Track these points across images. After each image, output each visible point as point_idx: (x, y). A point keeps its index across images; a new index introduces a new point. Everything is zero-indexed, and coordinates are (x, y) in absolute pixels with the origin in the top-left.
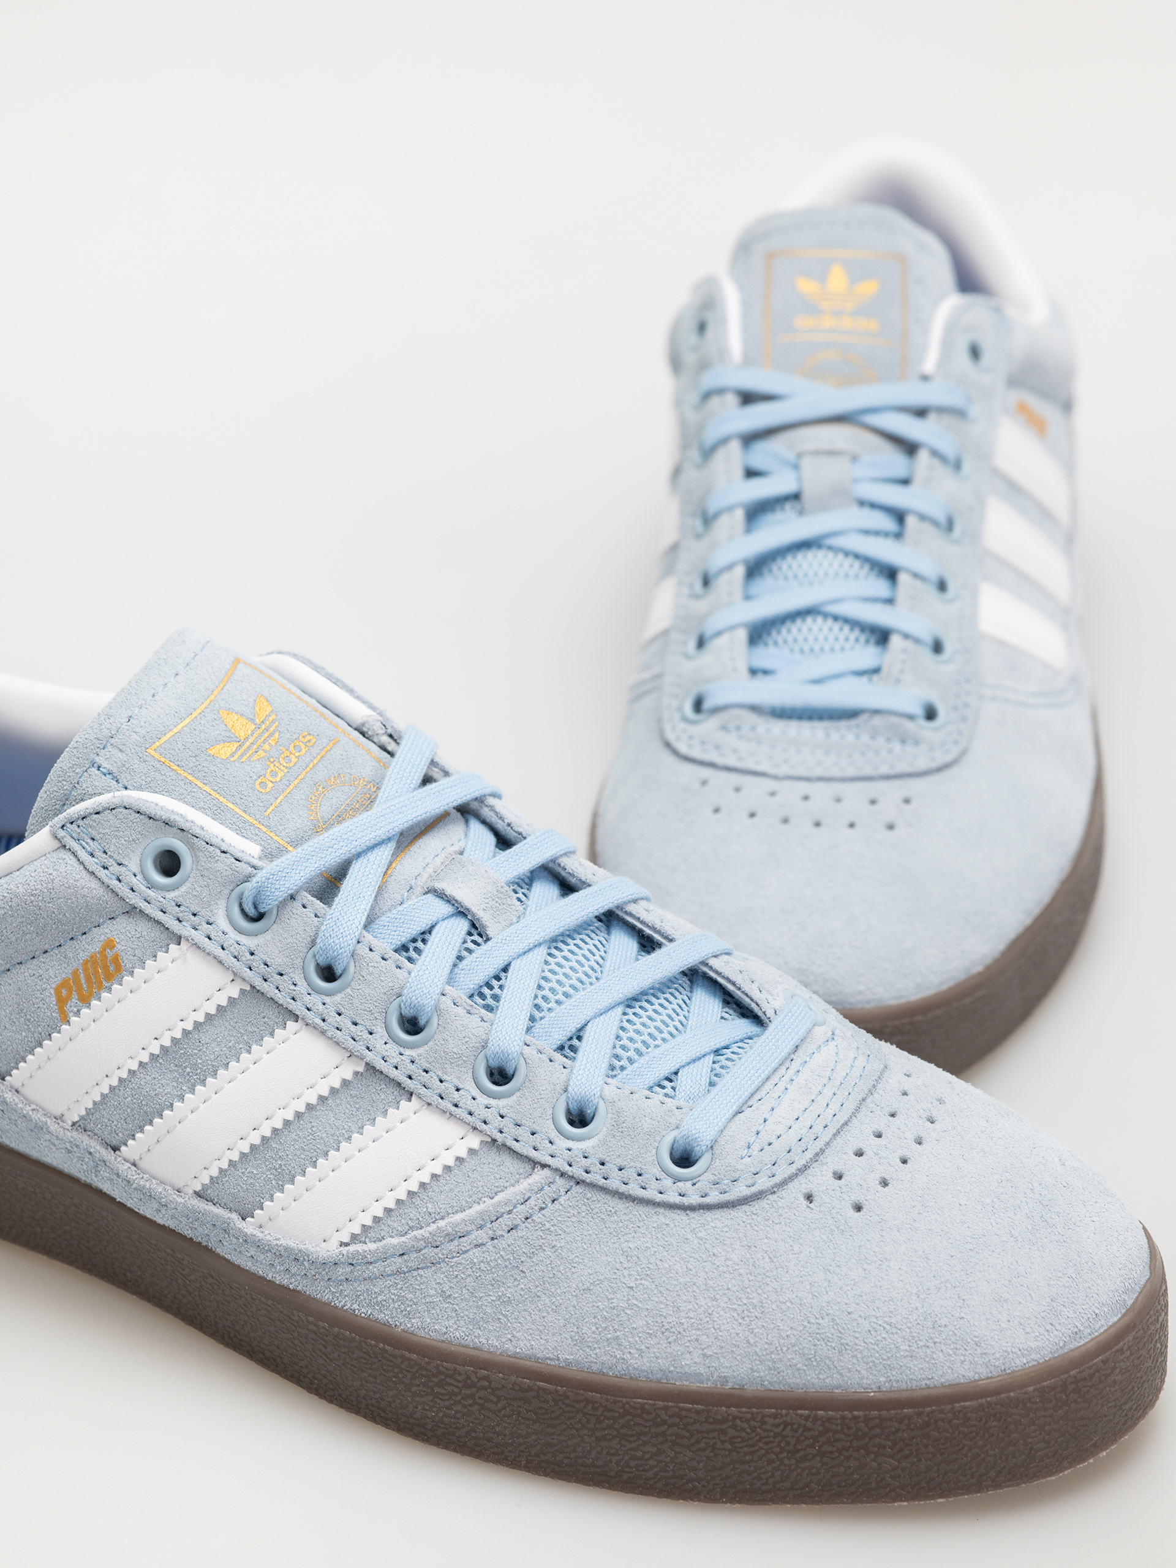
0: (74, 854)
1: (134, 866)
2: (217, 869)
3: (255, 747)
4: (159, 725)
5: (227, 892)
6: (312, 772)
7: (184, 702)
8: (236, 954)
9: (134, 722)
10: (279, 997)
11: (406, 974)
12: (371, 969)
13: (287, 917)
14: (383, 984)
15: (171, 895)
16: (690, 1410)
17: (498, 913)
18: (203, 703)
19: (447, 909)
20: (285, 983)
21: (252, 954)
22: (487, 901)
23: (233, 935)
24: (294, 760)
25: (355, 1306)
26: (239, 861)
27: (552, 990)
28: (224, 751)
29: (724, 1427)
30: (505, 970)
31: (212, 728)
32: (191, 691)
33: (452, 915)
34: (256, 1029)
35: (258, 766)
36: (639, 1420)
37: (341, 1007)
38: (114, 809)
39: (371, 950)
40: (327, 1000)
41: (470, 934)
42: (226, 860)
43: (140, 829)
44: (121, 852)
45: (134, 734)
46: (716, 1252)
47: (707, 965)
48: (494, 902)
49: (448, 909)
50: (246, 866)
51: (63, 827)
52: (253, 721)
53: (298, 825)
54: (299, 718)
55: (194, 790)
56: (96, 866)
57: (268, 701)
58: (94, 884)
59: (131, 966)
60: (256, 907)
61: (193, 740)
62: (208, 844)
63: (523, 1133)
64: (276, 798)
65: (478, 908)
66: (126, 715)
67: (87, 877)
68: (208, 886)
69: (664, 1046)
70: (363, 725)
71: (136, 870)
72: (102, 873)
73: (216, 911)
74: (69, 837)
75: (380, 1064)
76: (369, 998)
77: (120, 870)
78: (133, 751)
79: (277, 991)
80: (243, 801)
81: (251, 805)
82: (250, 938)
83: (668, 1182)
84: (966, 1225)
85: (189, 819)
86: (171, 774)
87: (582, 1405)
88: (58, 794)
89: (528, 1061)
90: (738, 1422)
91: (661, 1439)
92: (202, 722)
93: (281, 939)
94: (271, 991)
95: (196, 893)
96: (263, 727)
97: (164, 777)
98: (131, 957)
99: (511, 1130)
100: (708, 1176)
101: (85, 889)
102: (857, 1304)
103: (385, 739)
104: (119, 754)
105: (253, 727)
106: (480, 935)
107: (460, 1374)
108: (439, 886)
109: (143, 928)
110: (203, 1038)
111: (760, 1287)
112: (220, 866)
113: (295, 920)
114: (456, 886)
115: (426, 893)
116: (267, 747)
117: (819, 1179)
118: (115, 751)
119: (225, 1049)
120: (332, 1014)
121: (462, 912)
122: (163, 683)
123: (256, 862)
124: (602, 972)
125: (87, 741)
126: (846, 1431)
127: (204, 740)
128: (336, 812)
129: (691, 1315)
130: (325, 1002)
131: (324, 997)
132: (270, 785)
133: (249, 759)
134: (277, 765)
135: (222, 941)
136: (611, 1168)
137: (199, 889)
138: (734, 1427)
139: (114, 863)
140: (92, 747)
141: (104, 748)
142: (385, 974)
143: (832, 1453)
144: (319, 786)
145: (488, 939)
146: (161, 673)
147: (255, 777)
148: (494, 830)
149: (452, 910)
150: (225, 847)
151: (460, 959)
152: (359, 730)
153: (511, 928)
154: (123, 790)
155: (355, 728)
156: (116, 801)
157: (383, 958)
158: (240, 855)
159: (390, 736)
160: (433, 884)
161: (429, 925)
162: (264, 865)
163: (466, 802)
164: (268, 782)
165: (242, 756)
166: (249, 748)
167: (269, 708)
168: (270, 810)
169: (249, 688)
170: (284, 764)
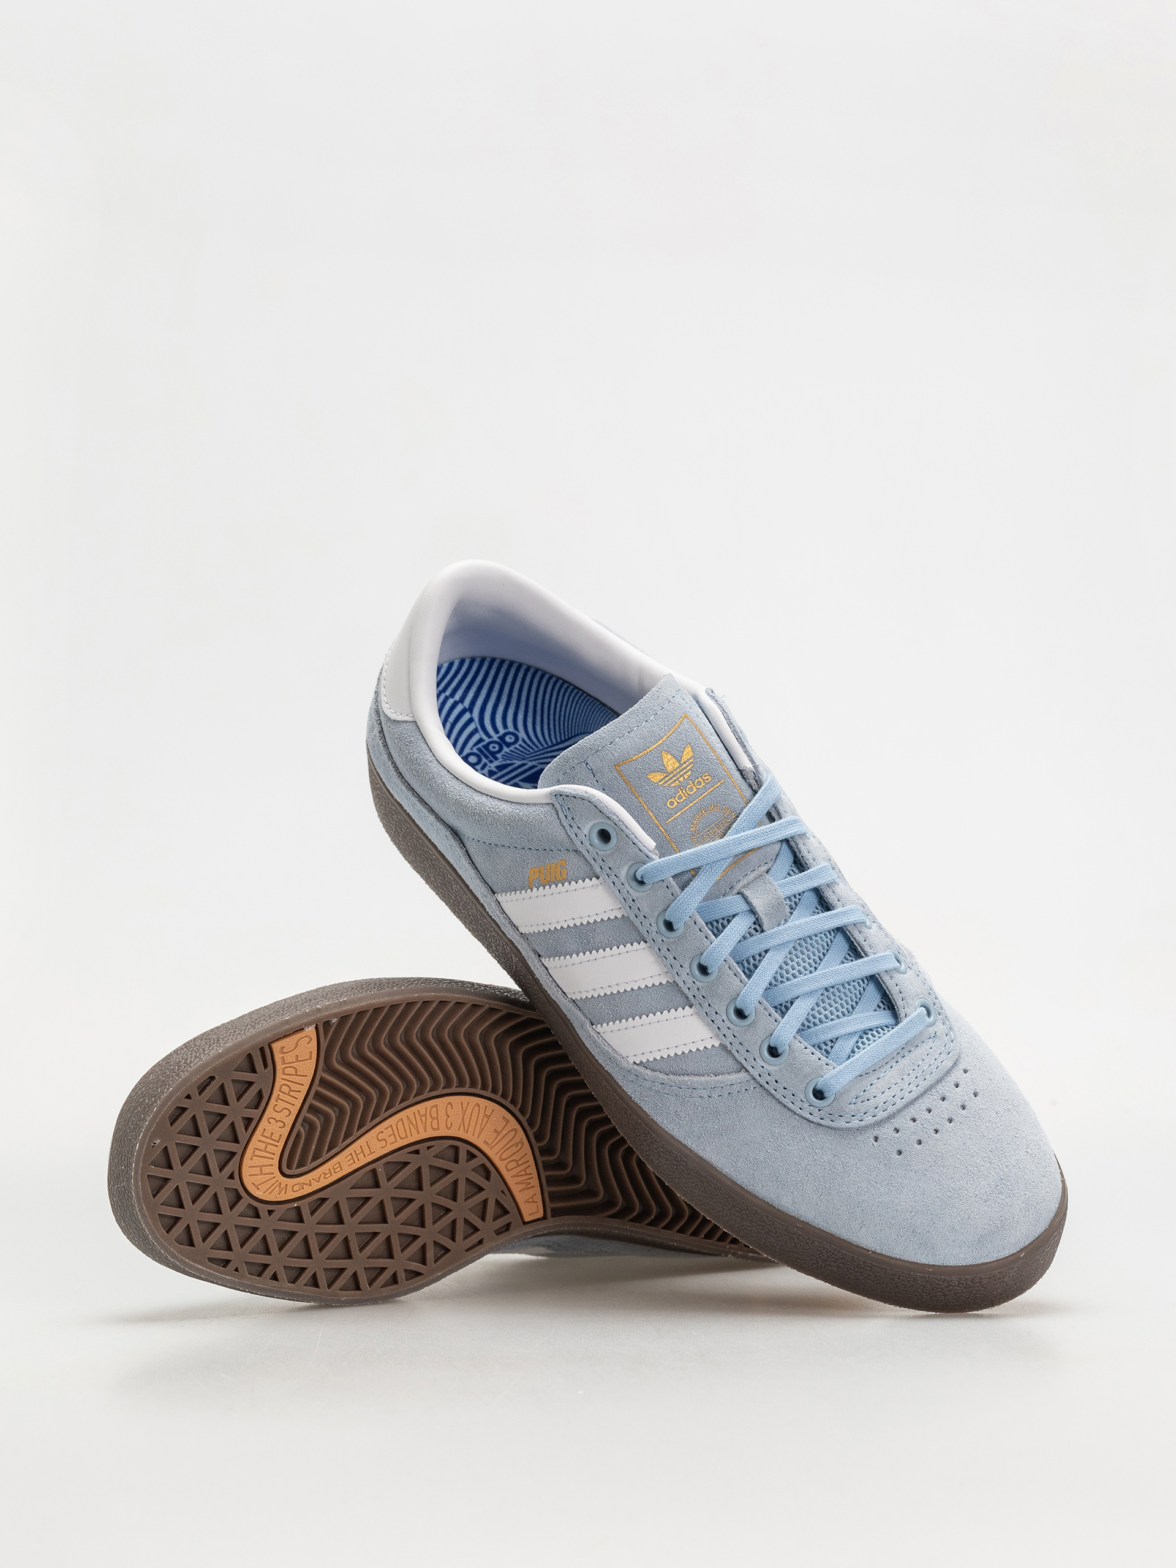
0: (557, 812)
1: (586, 831)
2: (628, 851)
3: (674, 778)
5: (630, 864)
6: (702, 800)
7: (644, 741)
8: (626, 898)
10: (641, 928)
11: (709, 943)
12: (691, 934)
13: (657, 890)
14: (695, 944)
15: (601, 853)
16: (779, 1223)
17: (774, 917)
18: (654, 744)
20: (646, 923)
21: (634, 901)
22: (769, 909)
23: (626, 887)
24: (695, 790)
25: (633, 1095)
26: (641, 851)
27: (788, 971)
28: (656, 777)
29: (793, 1236)
30: (765, 952)
31: (654, 761)
32: (649, 735)
33: (748, 912)
34: (624, 938)
35: (673, 790)
36: (752, 1215)
37: (670, 946)
38: (584, 800)
39: (695, 923)
40: (665, 940)
41: (755, 923)
42: (634, 849)
43: (594, 815)
44: (581, 822)
45: (610, 754)
46: (817, 1151)
47: (879, 975)
48: (773, 911)
49: (745, 907)
50: (643, 855)
51: (555, 795)
52: (679, 761)
53: (683, 833)
54: (707, 763)
55: (633, 798)
56: (566, 823)
57: (692, 749)
58: (562, 832)
59: (570, 878)
60: (642, 877)
61: (641, 767)
62: (627, 837)
63: (742, 1050)
64: (676, 813)
65: (763, 914)
67: (560, 826)
68: (620, 858)
69: (837, 1021)
70: (744, 770)
71: (587, 833)
72: (568, 828)
73: (621, 871)
74: (557, 801)
75: (681, 984)
76: (686, 948)
77: (578, 830)
78: (607, 763)
79: (640, 925)
80: (657, 811)
81: (661, 815)
82: (635, 892)
83: (806, 1105)
84: (952, 1180)
85: (622, 820)
86: (622, 784)
87: (728, 1196)
88: (562, 768)
89: (757, 1013)
90: (801, 1237)
91: (761, 1227)
92: (649, 757)
93: (650, 898)
94: (638, 924)
95: (613, 858)
96: (684, 766)
97: (619, 784)
98: (572, 874)
99: (736, 1046)
100: (828, 1109)
101: (557, 832)
102: (878, 1207)
103: (753, 782)
104: (600, 762)
105: (678, 765)
106: (759, 925)
107: (673, 1154)
108: (747, 893)
109: (581, 864)
111: (832, 1179)
112: (630, 851)
113: (660, 893)
114: (757, 897)
115: (738, 893)
116: (681, 779)
117: (887, 1131)
118: (598, 759)
120: (664, 948)
121: (753, 911)
123: (650, 854)
124: (827, 950)
126: (853, 1262)
127: (647, 769)
128: (707, 828)
129: (794, 1179)
130: (663, 940)
131: (663, 937)
132: (676, 804)
133: (669, 785)
134: (684, 792)
135: (620, 888)
136: (780, 1086)
137: (615, 857)
138: (798, 1238)
139: (576, 825)
140: (587, 752)
141: (593, 756)
142: (698, 940)
143: (844, 1268)
144: (704, 809)
145: (762, 931)
147: (669, 798)
148: (795, 856)
149: (748, 908)
150: (636, 841)
151: (744, 938)
152: (741, 772)
153: (778, 928)
154: (593, 787)
155: (739, 770)
156: (586, 795)
157: (700, 930)
158: (642, 848)
159: (756, 781)
160: (742, 890)
161: (734, 913)
162: (654, 857)
163: (784, 838)
164: (675, 802)
165: (666, 782)
166: (671, 779)
167: (691, 754)
168: (670, 820)
169: (684, 739)
170: (688, 792)
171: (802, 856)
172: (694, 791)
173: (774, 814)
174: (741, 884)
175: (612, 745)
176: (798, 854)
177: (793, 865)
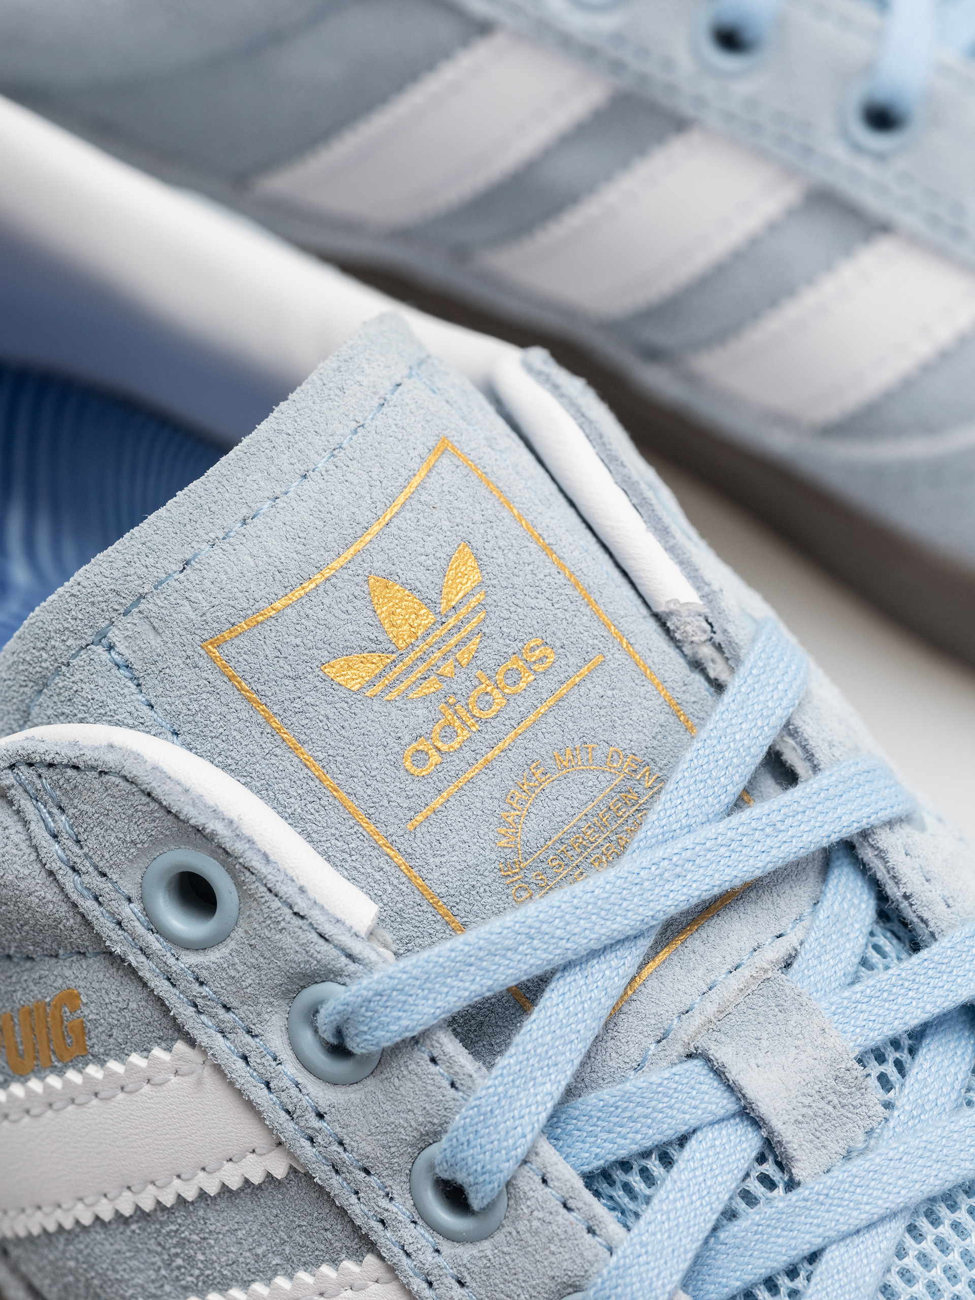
0: (25, 823)
1: (128, 886)
2: (280, 945)
3: (422, 667)
4: (239, 595)
6: (529, 735)
7: (300, 548)
8: (290, 1108)
9: (193, 577)
10: (356, 1209)
11: (602, 1248)
12: (536, 1223)
13: (396, 1072)
14: (553, 1259)
15: (191, 959)
17: (826, 1126)
18: (339, 555)
19: (725, 1104)
20: (372, 1188)
21: (321, 1116)
22: (807, 1100)
23: (291, 1068)
24: (499, 703)
26: (326, 940)
27: (923, 1258)
28: (356, 672)
30: (813, 1257)
31: (345, 616)
32: (319, 523)
33: (733, 1116)
34: (308, 1243)
35: (419, 712)
37: (465, 1274)
38: (106, 773)
39: (544, 1181)
40: (447, 1248)
41: (761, 1159)
42: (300, 932)
43: (146, 825)
44: (107, 856)
45: (186, 603)
48: (822, 1104)
50: (335, 953)
51: (12, 767)
52: (432, 605)
53: (469, 857)
54: (533, 603)
55: (278, 751)
56: (59, 863)
57: (477, 559)
58: (50, 893)
59: (102, 1050)
60: (340, 1032)
61: (298, 641)
62: (270, 890)
64: (440, 791)
65: (786, 1118)
66: (181, 557)
67: (41, 877)
68: (259, 968)
70: (671, 613)
71: (134, 893)
72: (69, 880)
73: (266, 1016)
74: (20, 789)
76: (521, 1277)
77: (102, 886)
78: (177, 639)
79: (354, 1198)
80: (369, 791)
81: (385, 802)
82: (323, 1085)
85: (246, 831)
86: (238, 708)
88: (31, 669)
92: (327, 601)
93: (377, 1110)
94: (343, 1195)
95: (233, 973)
96: (452, 622)
97: (225, 709)
98: (104, 1037)
101: (33, 898)
103: (707, 652)
104: (152, 634)
105: (432, 618)
106: (780, 1165)
108: (722, 1054)
109: (133, 999)
110: (213, 1221)
112: (286, 940)
113: (410, 1085)
114: (753, 1062)
115: (690, 1056)
116: (447, 669)
118: (144, 627)
119: (248, 1254)
120: (446, 1281)
121: (749, 1116)
122: (271, 495)
123: (357, 947)
125: (96, 590)
127: (320, 645)
128: (557, 831)
130: (439, 1248)
131: (440, 1240)
132: (435, 758)
133: (404, 696)
134: (462, 712)
135: (268, 1075)
137: (241, 968)
139: (91, 869)
140: (103, 605)
141: (125, 614)
142: (561, 1240)
144: (537, 768)
145: (792, 1185)
146: (273, 469)
147: (407, 739)
148: (882, 897)
149: (732, 1107)
150: (301, 906)
151: (730, 1215)
152: (660, 620)
153: (848, 1166)
154: (139, 725)
155: (656, 616)
156: (111, 760)
157: (565, 1206)
158: (328, 929)
159: (719, 648)
160: (704, 1042)
161: (683, 1129)
162: (373, 957)
163: (834, 838)
164: (433, 751)
165: (391, 686)
166: (410, 669)
167: (476, 576)
168: (419, 818)
169: (446, 525)
170: (476, 712)
171: (906, 897)
172: (496, 707)
173: (793, 757)
174: (696, 1020)
175: (188, 571)
176: (891, 890)
177: (878, 930)
